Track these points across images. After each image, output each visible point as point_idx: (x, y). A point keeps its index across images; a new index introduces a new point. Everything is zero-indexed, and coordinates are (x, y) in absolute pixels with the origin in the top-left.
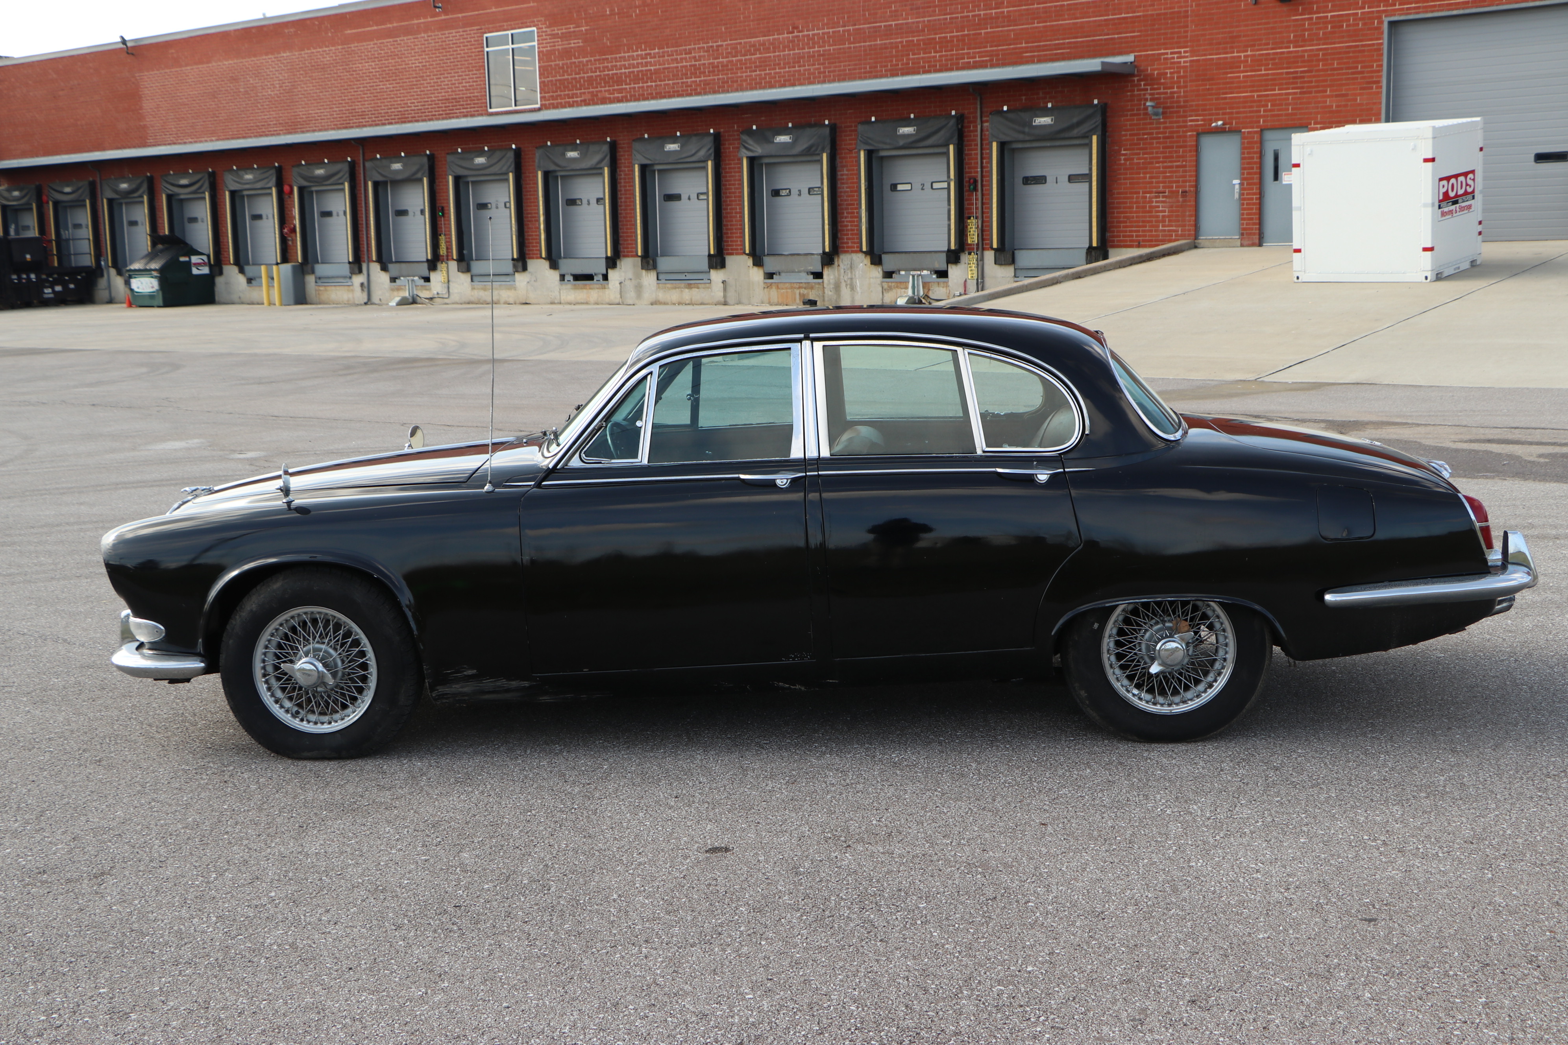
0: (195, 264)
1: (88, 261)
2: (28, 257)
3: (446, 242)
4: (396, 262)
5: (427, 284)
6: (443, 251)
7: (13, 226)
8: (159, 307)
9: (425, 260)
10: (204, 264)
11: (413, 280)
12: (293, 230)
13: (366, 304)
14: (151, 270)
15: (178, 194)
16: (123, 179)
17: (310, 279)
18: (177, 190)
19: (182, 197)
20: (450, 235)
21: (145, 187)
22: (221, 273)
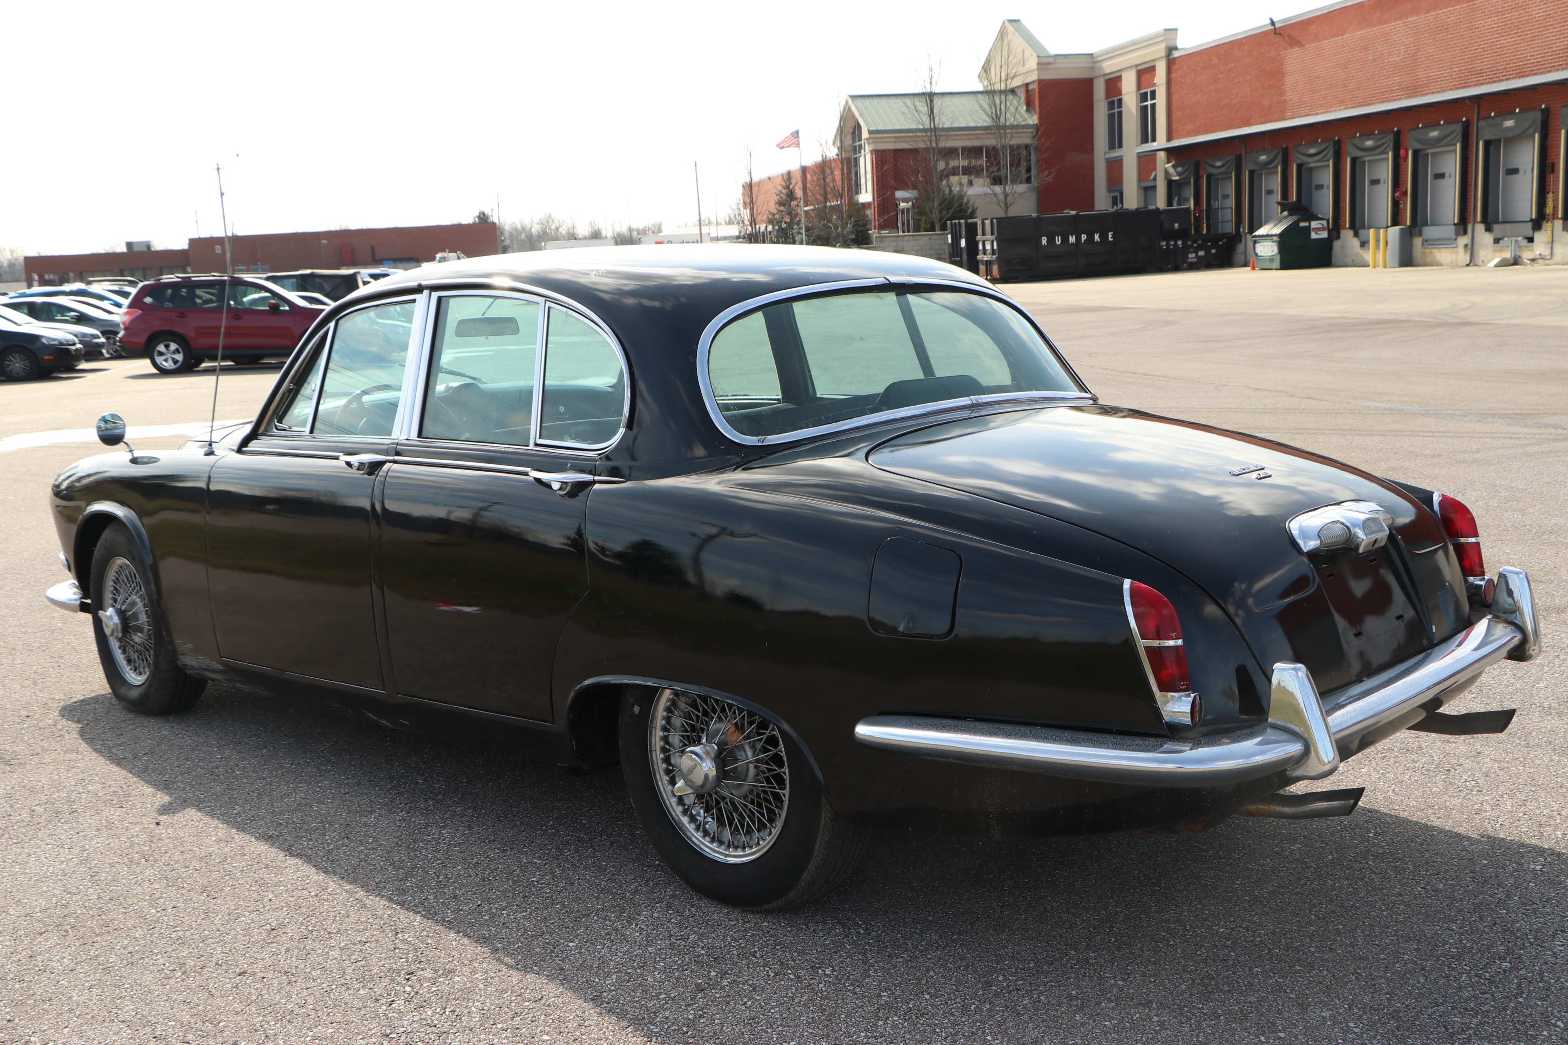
0: (1314, 229)
1: (1230, 228)
2: (1176, 225)
3: (1553, 200)
4: (1503, 222)
5: (1530, 244)
6: (1549, 210)
7: (1176, 199)
8: (1276, 269)
9: (1529, 219)
10: (1323, 229)
11: (1516, 241)
12: (1405, 193)
13: (1467, 265)
14: (1272, 236)
15: (1308, 163)
16: (1263, 151)
17: (1418, 242)
18: (1305, 159)
19: (1312, 165)
20: (1558, 192)
21: (1280, 158)
22: (1338, 237)
